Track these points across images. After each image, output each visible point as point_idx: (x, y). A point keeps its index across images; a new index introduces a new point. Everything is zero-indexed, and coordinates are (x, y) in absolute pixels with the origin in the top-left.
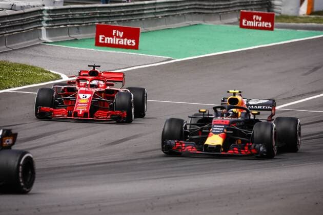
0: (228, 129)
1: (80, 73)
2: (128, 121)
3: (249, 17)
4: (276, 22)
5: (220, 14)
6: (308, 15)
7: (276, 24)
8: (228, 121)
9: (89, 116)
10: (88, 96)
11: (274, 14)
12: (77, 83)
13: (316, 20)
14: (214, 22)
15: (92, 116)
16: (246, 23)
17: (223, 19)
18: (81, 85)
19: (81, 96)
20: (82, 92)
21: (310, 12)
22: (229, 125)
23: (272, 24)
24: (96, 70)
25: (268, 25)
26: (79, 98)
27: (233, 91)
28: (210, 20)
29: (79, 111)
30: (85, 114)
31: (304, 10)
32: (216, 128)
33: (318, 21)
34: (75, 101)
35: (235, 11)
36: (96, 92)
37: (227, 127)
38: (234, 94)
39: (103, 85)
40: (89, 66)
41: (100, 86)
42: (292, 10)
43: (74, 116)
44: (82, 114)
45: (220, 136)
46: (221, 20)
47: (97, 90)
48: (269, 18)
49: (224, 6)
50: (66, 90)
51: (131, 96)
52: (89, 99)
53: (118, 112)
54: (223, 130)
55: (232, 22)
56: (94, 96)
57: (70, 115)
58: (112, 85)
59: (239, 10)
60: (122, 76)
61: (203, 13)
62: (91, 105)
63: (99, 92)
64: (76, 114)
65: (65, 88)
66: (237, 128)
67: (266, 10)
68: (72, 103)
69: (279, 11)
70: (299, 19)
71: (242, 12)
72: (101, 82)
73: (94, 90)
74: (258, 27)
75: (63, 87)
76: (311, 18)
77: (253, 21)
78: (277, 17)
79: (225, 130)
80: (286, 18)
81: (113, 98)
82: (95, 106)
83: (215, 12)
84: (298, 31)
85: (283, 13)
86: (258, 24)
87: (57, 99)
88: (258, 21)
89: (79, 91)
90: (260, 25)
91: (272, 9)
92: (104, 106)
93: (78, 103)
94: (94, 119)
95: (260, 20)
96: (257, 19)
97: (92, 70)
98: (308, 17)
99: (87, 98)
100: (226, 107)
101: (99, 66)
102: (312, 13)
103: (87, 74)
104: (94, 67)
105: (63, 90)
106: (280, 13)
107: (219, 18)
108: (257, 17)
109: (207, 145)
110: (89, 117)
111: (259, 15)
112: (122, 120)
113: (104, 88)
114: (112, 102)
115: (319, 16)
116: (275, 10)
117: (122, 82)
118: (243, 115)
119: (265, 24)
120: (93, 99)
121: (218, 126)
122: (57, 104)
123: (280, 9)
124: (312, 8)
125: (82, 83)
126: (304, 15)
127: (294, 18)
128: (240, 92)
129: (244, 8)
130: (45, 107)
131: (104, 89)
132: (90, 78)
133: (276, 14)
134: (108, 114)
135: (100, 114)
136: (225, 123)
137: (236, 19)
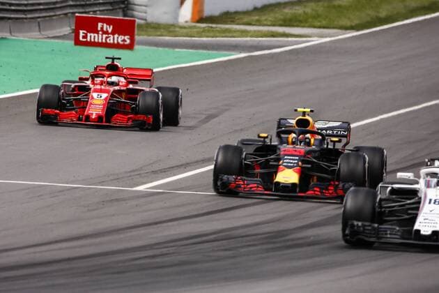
0: (303, 162)
1: (96, 69)
2: (155, 127)
3: (90, 25)
4: (139, 35)
5: (39, 20)
6: (194, 22)
7: (137, 38)
8: (303, 151)
9: (104, 120)
10: (104, 95)
11: (135, 21)
12: (90, 80)
13: (209, 31)
14: (29, 34)
15: (108, 120)
16: (85, 37)
17: (44, 30)
18: (95, 82)
19: (95, 95)
20: (96, 91)
21: (197, 18)
22: (305, 156)
23: (132, 39)
24: (115, 63)
25: (124, 40)
26: (93, 98)
27: (302, 110)
28: (20, 31)
29: (92, 114)
30: (99, 118)
31: (186, 13)
32: (287, 160)
33: (212, 34)
34: (88, 101)
35: (66, 14)
36: (114, 91)
37: (302, 158)
38: (304, 114)
39: (124, 83)
40: (107, 58)
41: (121, 84)
42: (165, 13)
43: (85, 121)
44: (95, 119)
45: (294, 170)
46: (40, 31)
47: (117, 88)
48: (126, 27)
49: (46, 7)
50: (76, 89)
51: (158, 95)
52: (106, 99)
53: (141, 117)
54: (297, 163)
55: (62, 34)
56: (112, 96)
57: (79, 119)
58: (136, 83)
59: (74, 13)
60: (150, 73)
61: (10, 18)
62: (108, 108)
63: (119, 92)
64: (88, 118)
65: (76, 86)
66: (314, 160)
67: (121, 13)
68: (83, 105)
69: (143, 15)
70: (177, 29)
71: (77, 16)
72: (122, 79)
73: (112, 89)
74: (106, 43)
75: (73, 85)
76: (199, 27)
77: (97, 32)
78: (140, 26)
79: (300, 163)
80: (155, 27)
81: (135, 99)
82: (112, 109)
83: (29, 16)
84: (177, 50)
85: (150, 19)
86: (107, 38)
87: (64, 99)
88: (107, 33)
89: (92, 90)
90: (110, 41)
91: (129, 12)
92: (125, 109)
93: (91, 104)
94: (111, 124)
95: (110, 30)
96: (105, 29)
97: (110, 63)
98: (195, 27)
99: (103, 98)
100: (297, 132)
101: (120, 59)
102: (201, 20)
103: (104, 68)
104: (113, 59)
105: (74, 89)
106: (146, 20)
107: (37, 28)
108: (105, 25)
109: (278, 183)
110: (105, 122)
111: (108, 22)
112: (147, 126)
113: (126, 86)
114: (134, 104)
115: (214, 26)
116: (136, 13)
117: (149, 80)
118: (317, 143)
119: (119, 39)
120: (110, 100)
121: (289, 157)
122: (64, 105)
123: (146, 13)
124: (201, 11)
125: (98, 80)
126: (186, 22)
127: (170, 28)
128: (312, 111)
129: (81, 10)
130: (49, 110)
131: (125, 88)
132: (108, 73)
133: (138, 21)
134: (129, 119)
135: (118, 119)
136: (298, 154)
137: (67, 30)
